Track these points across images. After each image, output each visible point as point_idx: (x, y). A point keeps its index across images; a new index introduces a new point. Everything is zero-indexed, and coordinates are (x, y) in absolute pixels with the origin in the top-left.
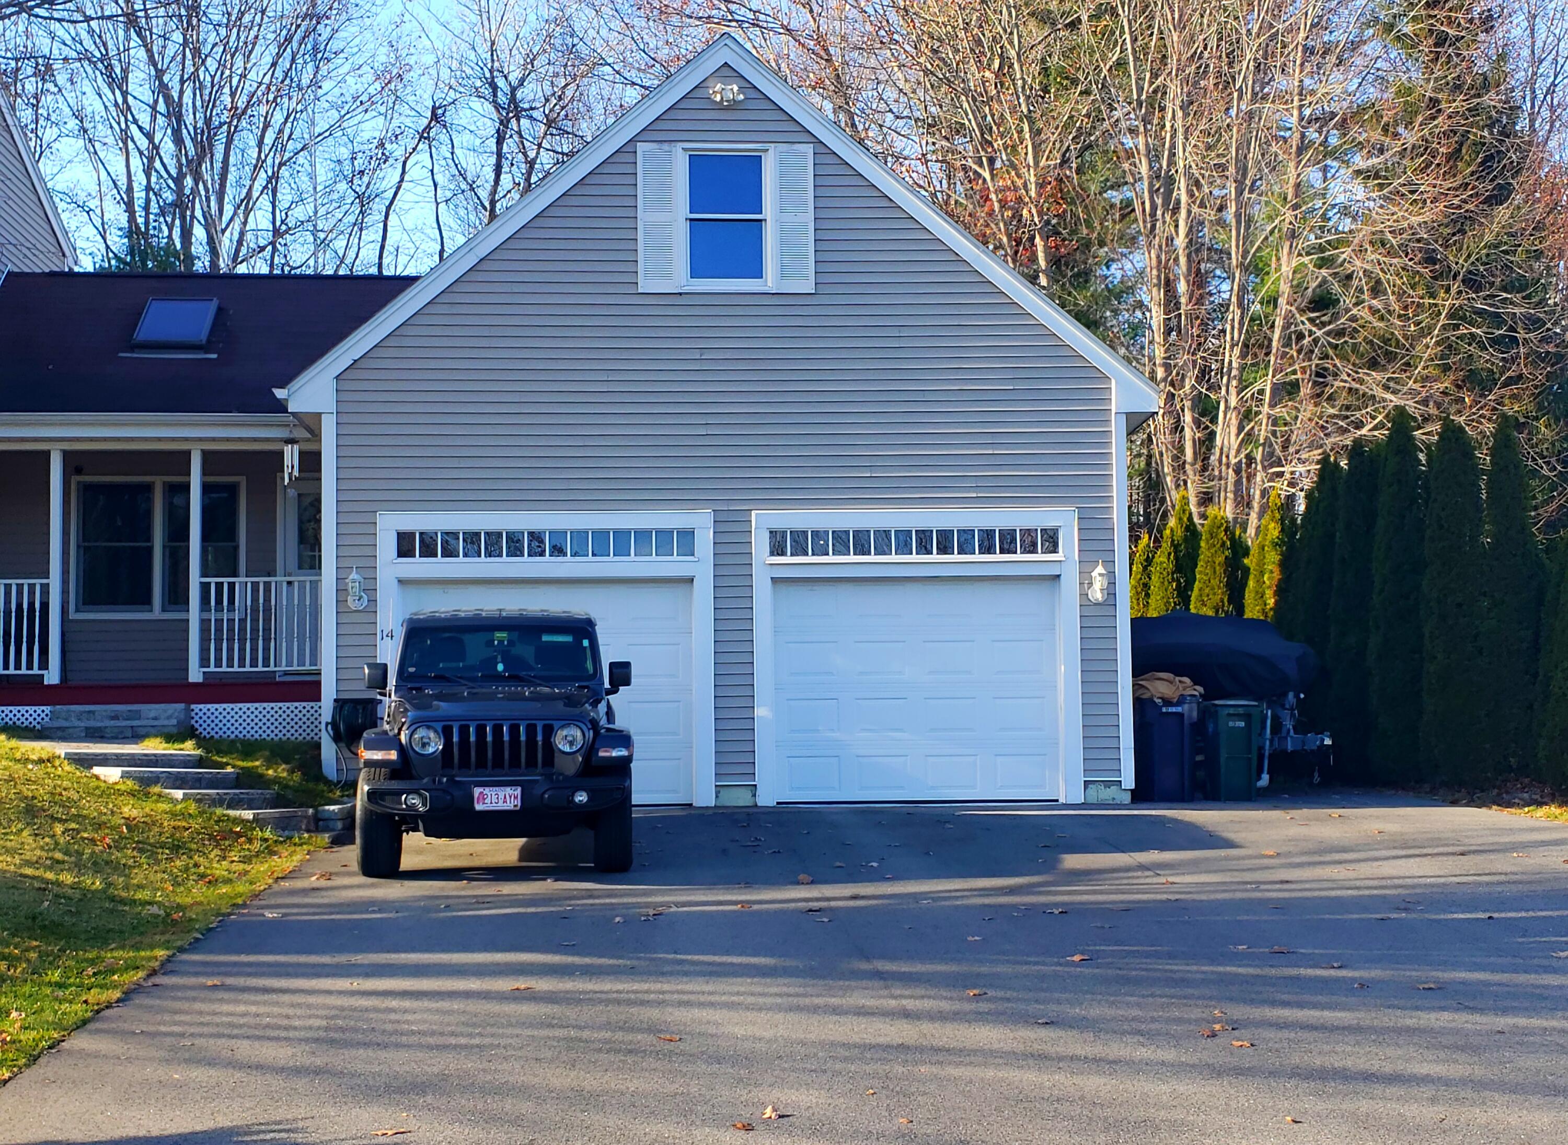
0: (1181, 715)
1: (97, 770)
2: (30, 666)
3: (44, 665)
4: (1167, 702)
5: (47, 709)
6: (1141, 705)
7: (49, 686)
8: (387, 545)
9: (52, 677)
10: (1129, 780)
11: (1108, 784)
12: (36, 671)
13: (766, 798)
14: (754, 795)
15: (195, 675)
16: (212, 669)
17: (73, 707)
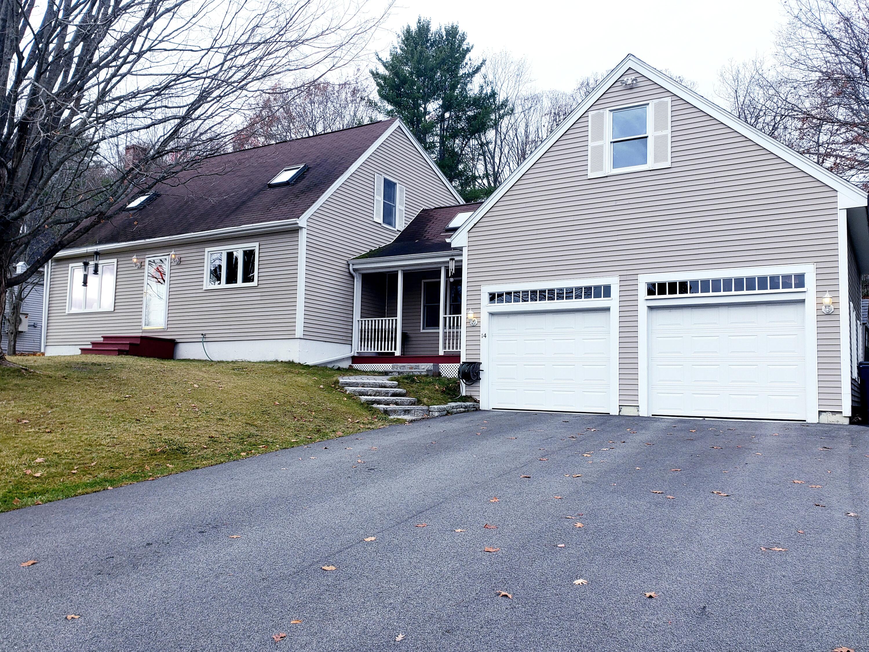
2: (391, 350)
3: (395, 349)
5: (391, 365)
7: (397, 357)
8: (484, 299)
9: (398, 353)
10: (847, 411)
11: (834, 413)
12: (393, 351)
13: (643, 412)
14: (638, 411)
15: (441, 353)
16: (447, 350)
17: (398, 364)
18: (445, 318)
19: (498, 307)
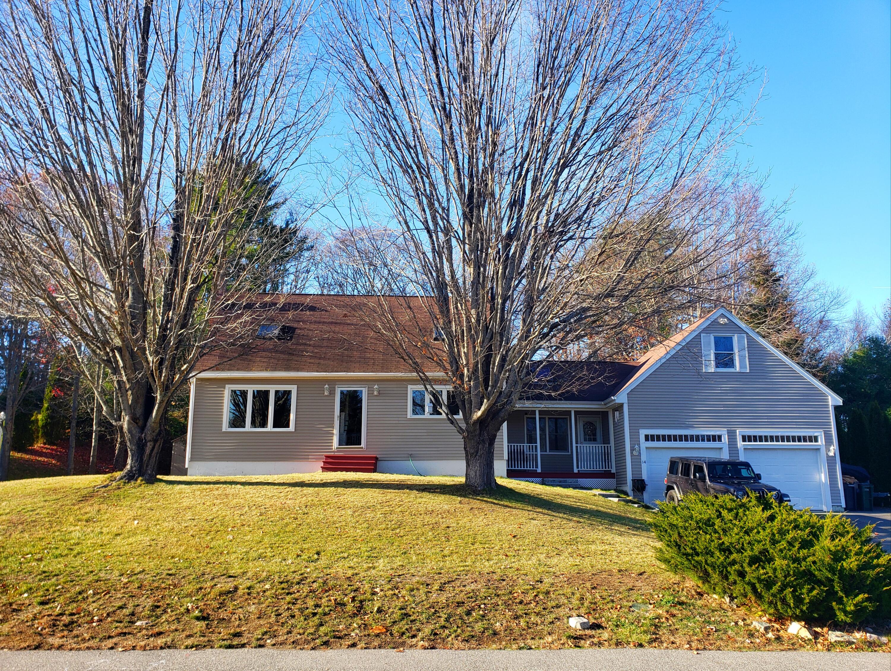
0: (853, 487)
1: (609, 499)
3: (537, 467)
4: (850, 484)
5: (541, 479)
6: (845, 484)
8: (642, 438)
9: (539, 470)
10: (844, 505)
11: (838, 506)
15: (576, 471)
16: (580, 469)
18: (577, 447)
19: (651, 444)
